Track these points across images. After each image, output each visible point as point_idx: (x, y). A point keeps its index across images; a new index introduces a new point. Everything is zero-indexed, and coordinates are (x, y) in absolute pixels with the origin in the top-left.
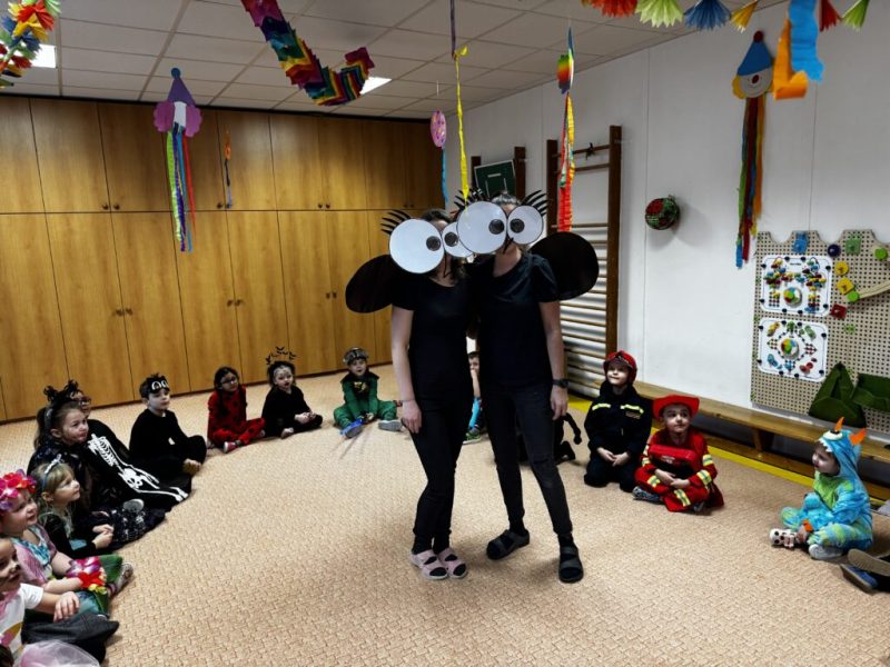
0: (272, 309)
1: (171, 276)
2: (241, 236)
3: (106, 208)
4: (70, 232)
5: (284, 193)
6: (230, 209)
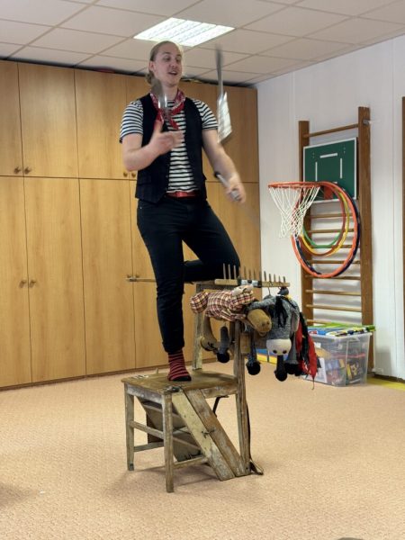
0: (68, 293)
2: (38, 207)
5: (87, 159)
6: (28, 175)
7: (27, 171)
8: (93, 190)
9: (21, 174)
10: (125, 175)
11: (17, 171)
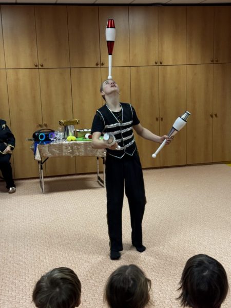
1: (69, 105)
3: (36, 66)
4: (17, 79)
5: (135, 55)
7: (103, 64)
8: (138, 72)
9: (99, 66)
10: (156, 63)
11: (97, 64)
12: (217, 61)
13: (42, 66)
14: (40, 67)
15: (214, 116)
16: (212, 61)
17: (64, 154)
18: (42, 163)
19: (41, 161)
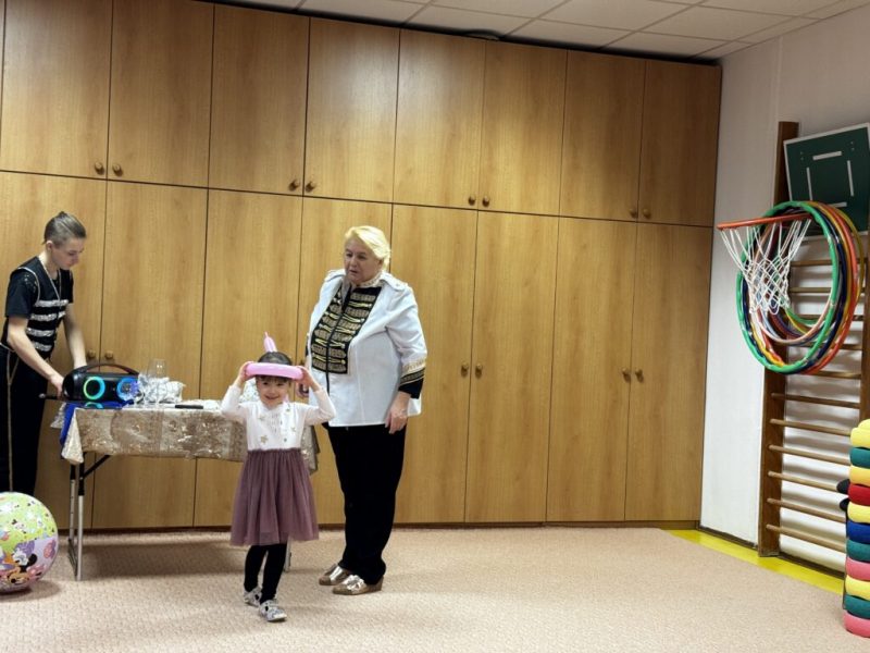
1: (192, 302)
3: (100, 171)
5: (410, 172)
6: (312, 194)
7: (310, 188)
8: (414, 222)
9: (299, 191)
10: (471, 202)
11: (293, 186)
12: (648, 216)
13: (119, 172)
14: (112, 175)
15: (634, 378)
16: (634, 215)
17: (163, 448)
18: (83, 475)
19: (82, 465)
